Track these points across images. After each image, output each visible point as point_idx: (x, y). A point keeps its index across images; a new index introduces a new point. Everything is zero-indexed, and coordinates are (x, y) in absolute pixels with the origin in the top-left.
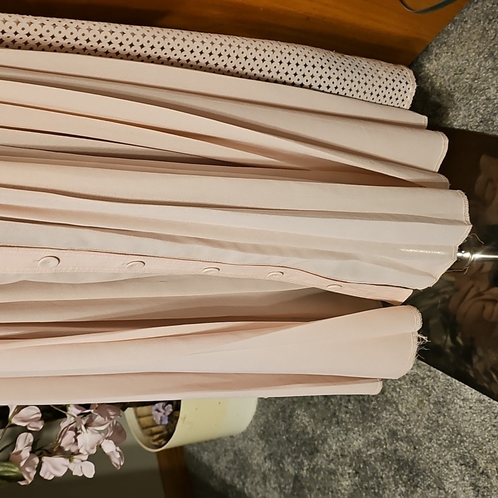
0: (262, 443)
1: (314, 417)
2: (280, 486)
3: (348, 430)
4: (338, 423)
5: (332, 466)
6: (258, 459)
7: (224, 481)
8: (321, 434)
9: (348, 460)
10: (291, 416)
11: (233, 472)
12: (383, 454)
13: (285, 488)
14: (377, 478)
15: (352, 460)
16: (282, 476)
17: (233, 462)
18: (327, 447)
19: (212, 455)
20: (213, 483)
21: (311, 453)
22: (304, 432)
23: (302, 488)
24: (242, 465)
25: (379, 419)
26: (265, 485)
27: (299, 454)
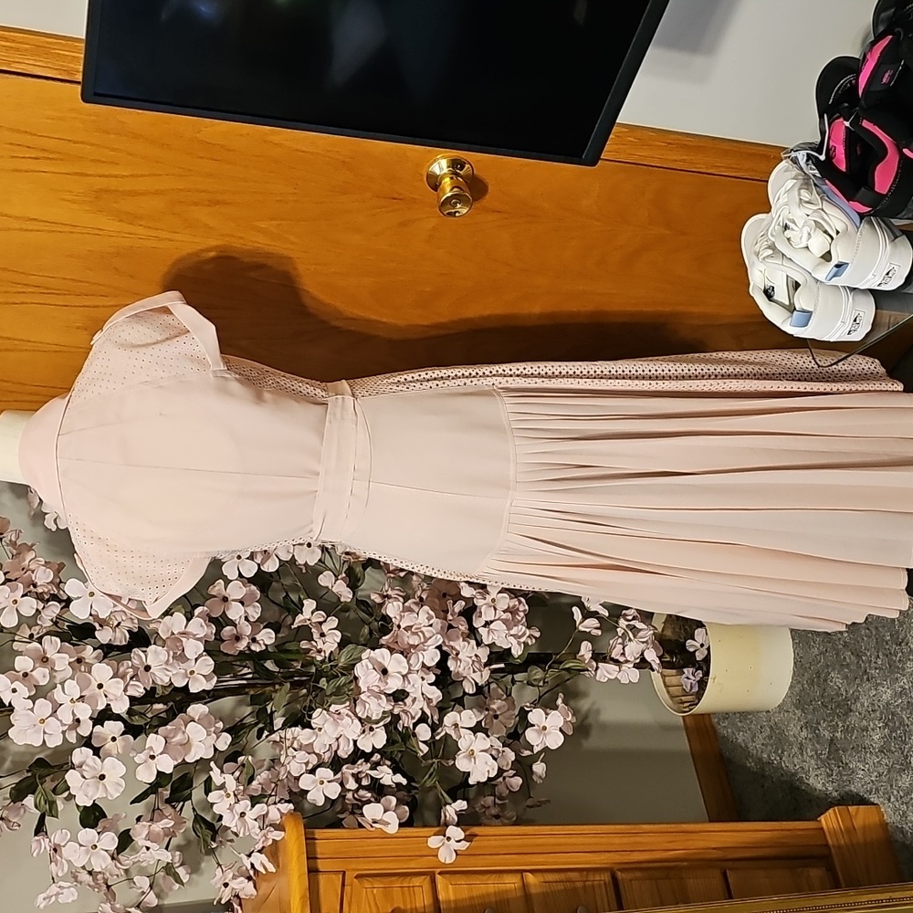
0: (798, 712)
1: (847, 677)
2: (816, 753)
3: (878, 685)
4: (868, 680)
5: (864, 723)
6: (795, 731)
7: (760, 759)
8: (853, 693)
9: (878, 714)
10: (825, 680)
11: (769, 748)
12: (908, 702)
13: (821, 754)
14: (904, 726)
15: (881, 713)
16: (818, 743)
17: (770, 737)
18: (859, 705)
19: (748, 735)
20: (750, 764)
21: (846, 714)
22: (838, 695)
23: (838, 750)
24: (779, 738)
25: (904, 670)
26: (802, 755)
27: (833, 717)
